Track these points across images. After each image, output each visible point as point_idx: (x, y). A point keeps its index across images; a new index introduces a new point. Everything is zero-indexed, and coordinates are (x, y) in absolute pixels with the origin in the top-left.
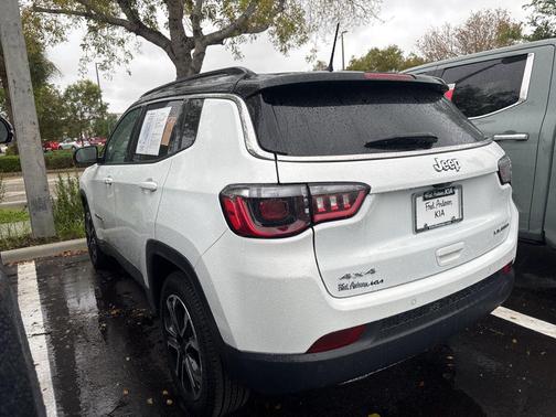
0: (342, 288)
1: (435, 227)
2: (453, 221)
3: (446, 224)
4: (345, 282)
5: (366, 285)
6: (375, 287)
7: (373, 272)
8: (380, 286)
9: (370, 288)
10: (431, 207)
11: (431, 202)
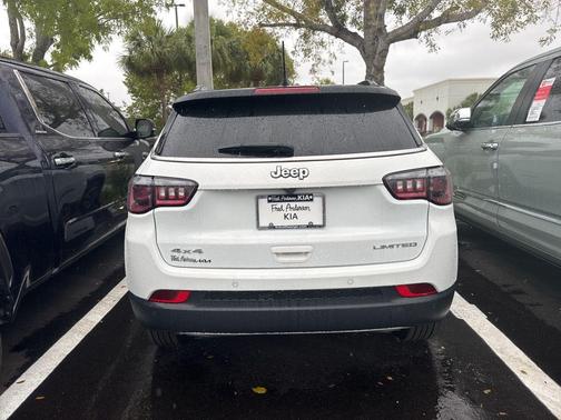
0: (174, 259)
1: (282, 228)
2: (311, 226)
3: (299, 227)
4: (176, 254)
5: (195, 261)
6: (203, 264)
7: (200, 251)
8: (208, 265)
9: (198, 264)
10: (279, 210)
11: (279, 205)
